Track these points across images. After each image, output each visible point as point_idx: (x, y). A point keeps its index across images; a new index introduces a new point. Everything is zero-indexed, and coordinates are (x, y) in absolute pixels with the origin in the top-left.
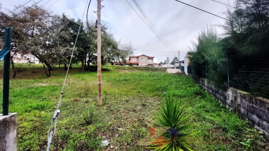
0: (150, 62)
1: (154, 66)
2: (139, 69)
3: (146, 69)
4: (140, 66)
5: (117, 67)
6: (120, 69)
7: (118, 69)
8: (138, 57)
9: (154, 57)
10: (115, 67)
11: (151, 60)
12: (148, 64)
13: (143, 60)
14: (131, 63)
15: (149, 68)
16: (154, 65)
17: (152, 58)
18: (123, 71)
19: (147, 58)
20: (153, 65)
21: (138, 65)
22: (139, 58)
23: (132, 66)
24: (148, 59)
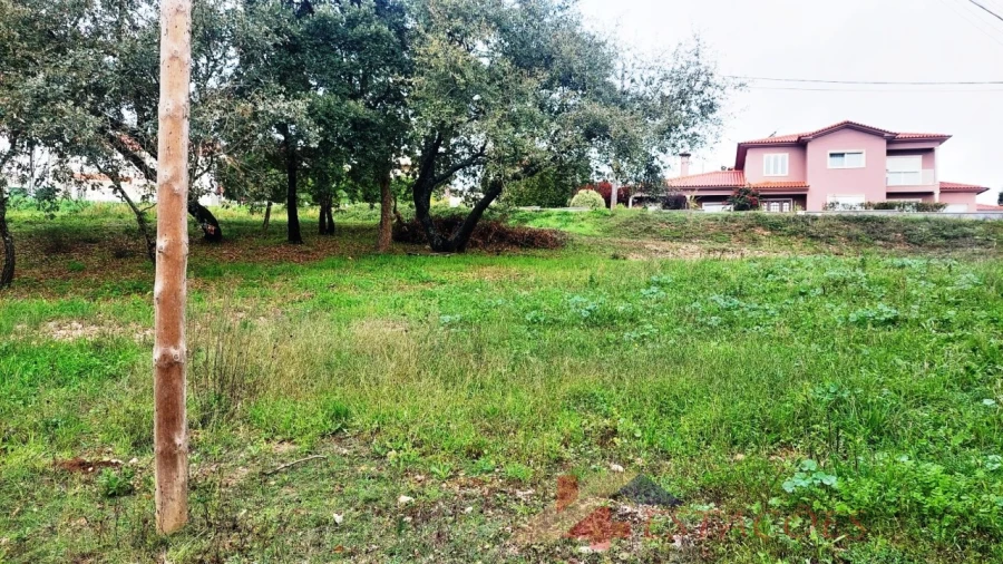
0: (907, 173)
1: (938, 207)
2: (794, 233)
3: (856, 230)
4: (814, 206)
5: (628, 223)
6: (648, 230)
7: (634, 235)
8: (801, 145)
9: (941, 139)
10: (613, 222)
11: (918, 159)
12: (889, 195)
13: (847, 162)
14: (747, 192)
15: (882, 222)
16: (947, 199)
17: (923, 147)
18: (666, 245)
19: (882, 146)
20: (937, 199)
21: (801, 199)
22: (810, 147)
23: (754, 206)
24: (890, 153)
